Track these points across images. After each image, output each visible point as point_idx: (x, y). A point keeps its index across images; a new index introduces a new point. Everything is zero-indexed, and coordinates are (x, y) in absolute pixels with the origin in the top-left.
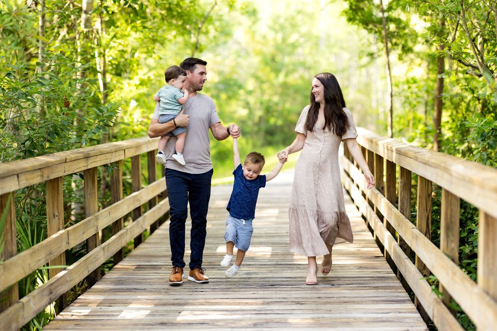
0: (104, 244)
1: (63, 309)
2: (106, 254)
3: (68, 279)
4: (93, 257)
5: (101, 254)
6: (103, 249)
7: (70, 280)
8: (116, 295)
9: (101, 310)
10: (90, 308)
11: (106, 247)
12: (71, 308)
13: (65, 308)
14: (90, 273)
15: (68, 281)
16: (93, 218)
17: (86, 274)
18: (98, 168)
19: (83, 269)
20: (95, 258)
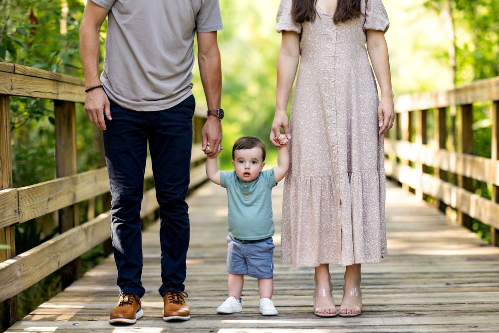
0: (85, 225)
1: (10, 326)
2: (90, 239)
3: (19, 274)
4: (67, 241)
5: (82, 237)
6: (86, 231)
7: (23, 276)
8: (103, 301)
9: (75, 327)
10: (57, 323)
11: (90, 229)
12: (24, 323)
13: (13, 323)
14: (61, 266)
15: (17, 278)
16: (67, 180)
17: (54, 267)
18: (77, 105)
19: (48, 258)
20: (70, 243)
